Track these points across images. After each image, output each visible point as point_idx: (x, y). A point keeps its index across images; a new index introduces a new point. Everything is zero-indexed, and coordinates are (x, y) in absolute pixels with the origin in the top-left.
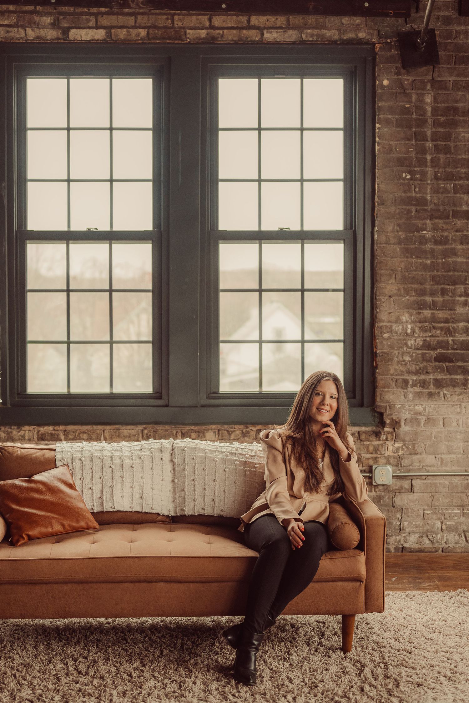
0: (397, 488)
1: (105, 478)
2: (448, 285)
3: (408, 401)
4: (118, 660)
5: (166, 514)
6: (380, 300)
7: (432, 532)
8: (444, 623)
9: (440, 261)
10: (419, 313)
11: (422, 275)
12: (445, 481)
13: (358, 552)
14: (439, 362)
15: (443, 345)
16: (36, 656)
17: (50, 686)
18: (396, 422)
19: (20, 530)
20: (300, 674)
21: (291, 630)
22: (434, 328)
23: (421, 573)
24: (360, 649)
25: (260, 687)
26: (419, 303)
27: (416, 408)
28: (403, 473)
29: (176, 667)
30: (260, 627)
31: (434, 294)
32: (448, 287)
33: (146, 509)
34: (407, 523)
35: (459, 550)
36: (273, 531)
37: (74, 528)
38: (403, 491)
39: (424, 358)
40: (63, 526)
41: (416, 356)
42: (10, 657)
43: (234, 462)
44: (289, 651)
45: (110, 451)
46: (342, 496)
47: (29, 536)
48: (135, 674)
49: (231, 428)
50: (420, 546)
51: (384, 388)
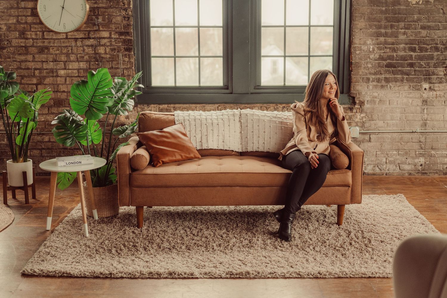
0: (361, 139)
1: (203, 130)
2: (395, 22)
3: (369, 90)
4: (214, 229)
5: (237, 151)
6: (355, 31)
7: (380, 164)
8: (392, 211)
9: (391, 8)
10: (378, 39)
11: (380, 16)
12: (389, 136)
13: (348, 170)
14: (388, 68)
15: (391, 58)
16: (168, 227)
17: (179, 241)
18: (362, 102)
19: (158, 159)
20: (315, 236)
21: (307, 214)
22: (386, 48)
23: (375, 186)
24: (347, 224)
25: (294, 243)
26: (378, 33)
27: (374, 94)
28: (365, 131)
29: (246, 232)
30: (293, 211)
31: (386, 28)
32: (395, 24)
33: (226, 148)
34: (367, 159)
35: (395, 174)
36: (300, 159)
37: (187, 157)
38: (365, 141)
39: (379, 66)
40: (182, 156)
41: (375, 64)
42: (154, 227)
43: (275, 122)
44: (308, 224)
45: (205, 116)
46: (336, 141)
47: (163, 162)
48: (224, 236)
49: (268, 106)
50: (373, 172)
51: (356, 83)
